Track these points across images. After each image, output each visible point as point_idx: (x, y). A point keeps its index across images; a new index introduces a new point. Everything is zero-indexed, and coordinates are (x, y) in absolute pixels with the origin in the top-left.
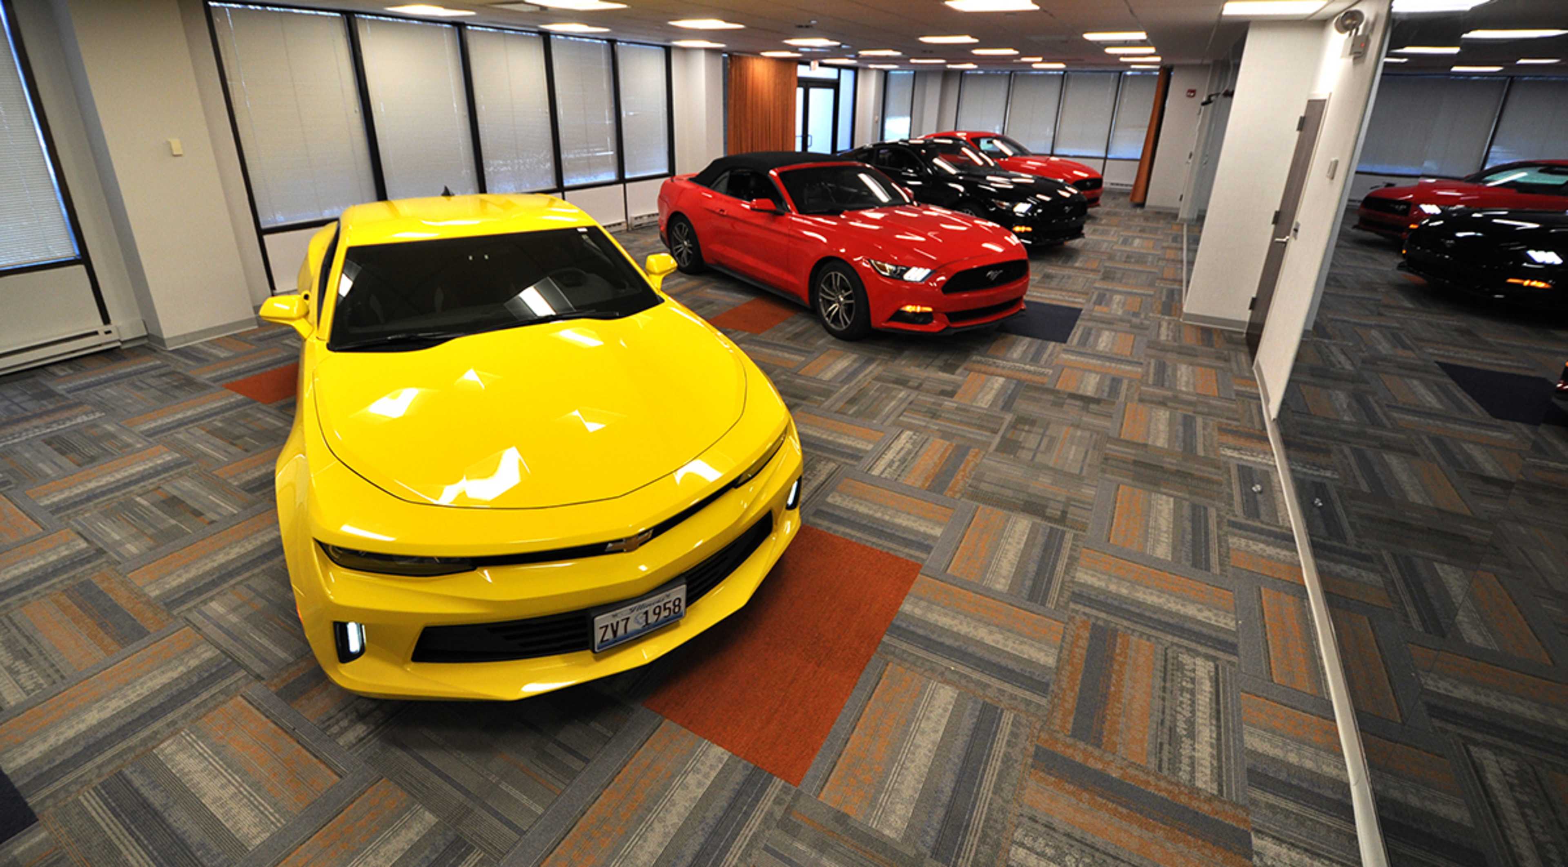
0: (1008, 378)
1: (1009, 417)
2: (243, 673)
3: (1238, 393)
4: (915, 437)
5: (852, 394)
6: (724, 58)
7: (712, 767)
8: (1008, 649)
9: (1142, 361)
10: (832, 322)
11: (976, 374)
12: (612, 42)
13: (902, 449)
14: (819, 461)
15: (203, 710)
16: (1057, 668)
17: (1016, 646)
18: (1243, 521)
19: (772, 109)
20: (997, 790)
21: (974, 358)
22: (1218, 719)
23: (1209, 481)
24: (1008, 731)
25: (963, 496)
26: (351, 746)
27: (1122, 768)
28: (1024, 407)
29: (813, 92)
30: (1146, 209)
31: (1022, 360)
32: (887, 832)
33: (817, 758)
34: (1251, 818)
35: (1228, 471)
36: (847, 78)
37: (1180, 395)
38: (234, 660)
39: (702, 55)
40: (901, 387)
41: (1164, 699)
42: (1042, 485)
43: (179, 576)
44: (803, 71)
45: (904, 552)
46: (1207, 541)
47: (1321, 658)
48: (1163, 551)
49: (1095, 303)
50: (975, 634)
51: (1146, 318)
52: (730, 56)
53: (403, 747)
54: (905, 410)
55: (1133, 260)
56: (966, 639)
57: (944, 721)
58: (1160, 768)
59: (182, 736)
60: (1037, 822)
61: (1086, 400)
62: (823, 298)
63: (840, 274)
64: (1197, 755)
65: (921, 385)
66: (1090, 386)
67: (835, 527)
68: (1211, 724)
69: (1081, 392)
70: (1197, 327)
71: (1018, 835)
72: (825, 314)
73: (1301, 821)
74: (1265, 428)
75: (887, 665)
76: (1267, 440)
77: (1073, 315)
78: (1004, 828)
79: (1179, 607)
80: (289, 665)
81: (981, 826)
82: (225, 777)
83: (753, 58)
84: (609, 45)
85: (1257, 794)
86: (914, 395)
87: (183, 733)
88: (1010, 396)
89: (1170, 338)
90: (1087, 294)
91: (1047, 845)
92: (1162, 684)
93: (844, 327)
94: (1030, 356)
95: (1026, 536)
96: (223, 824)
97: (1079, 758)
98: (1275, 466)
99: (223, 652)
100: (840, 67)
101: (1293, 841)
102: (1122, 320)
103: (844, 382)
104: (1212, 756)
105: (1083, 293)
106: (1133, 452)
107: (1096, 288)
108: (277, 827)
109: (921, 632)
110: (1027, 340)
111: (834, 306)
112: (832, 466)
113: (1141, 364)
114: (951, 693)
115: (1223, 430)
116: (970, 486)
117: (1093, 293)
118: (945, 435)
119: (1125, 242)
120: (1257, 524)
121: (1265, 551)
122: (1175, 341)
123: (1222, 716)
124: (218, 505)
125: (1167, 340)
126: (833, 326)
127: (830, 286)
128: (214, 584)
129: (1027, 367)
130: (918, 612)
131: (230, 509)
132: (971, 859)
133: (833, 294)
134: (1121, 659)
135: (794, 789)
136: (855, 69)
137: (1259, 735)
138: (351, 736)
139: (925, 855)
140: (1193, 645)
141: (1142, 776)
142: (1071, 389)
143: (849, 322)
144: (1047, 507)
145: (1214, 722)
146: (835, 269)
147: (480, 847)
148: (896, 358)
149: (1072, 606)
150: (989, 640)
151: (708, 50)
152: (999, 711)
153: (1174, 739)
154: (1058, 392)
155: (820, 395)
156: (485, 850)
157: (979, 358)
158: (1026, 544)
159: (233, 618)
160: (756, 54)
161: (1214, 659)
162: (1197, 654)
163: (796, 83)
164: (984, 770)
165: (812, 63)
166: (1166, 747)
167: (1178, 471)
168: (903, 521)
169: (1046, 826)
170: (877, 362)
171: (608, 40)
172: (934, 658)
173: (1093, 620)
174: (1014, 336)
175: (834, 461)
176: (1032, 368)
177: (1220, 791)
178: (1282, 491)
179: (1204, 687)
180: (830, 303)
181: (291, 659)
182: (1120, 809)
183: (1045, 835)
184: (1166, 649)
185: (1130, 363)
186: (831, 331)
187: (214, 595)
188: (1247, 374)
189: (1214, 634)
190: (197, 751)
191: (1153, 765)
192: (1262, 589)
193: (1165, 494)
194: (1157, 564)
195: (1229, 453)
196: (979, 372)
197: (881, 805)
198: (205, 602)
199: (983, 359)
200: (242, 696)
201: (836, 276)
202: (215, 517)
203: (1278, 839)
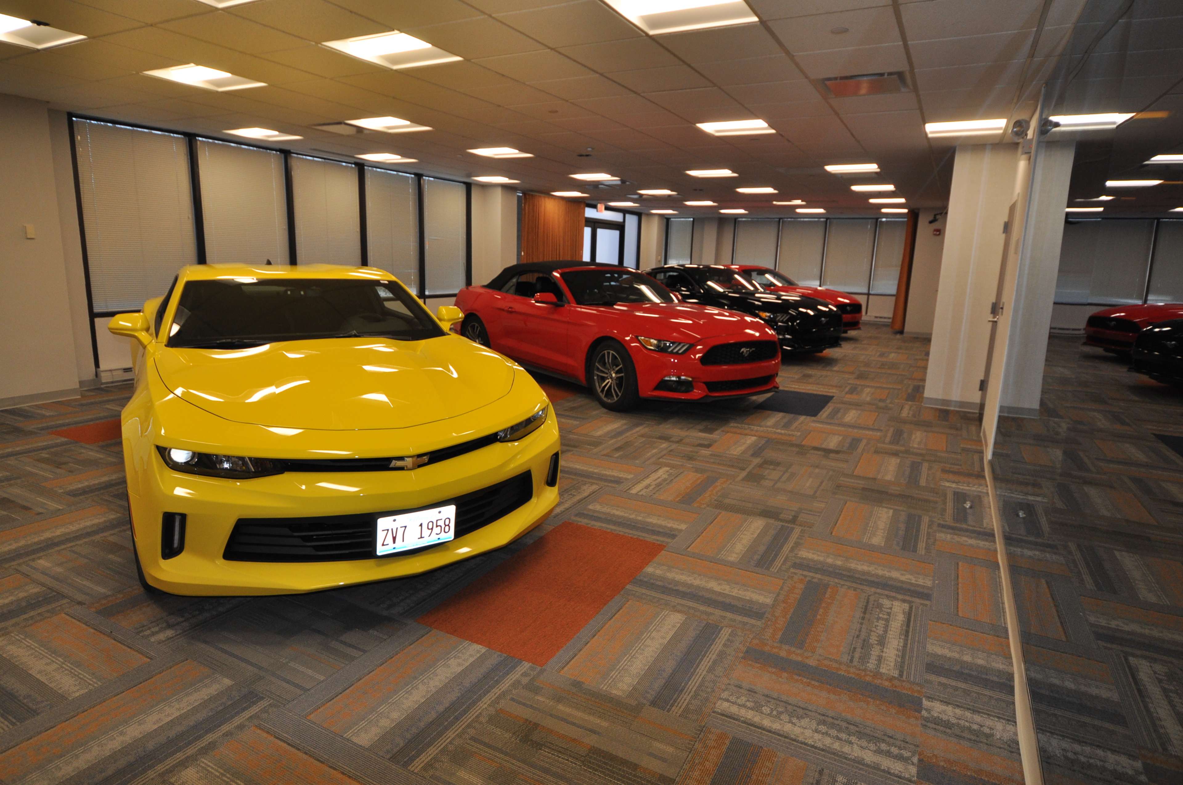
0: (760, 437)
1: (757, 461)
2: (65, 601)
3: (964, 449)
4: (671, 471)
5: (619, 445)
6: (518, 196)
7: (471, 656)
8: (734, 594)
9: (882, 428)
10: (606, 396)
11: (731, 434)
12: (419, 176)
13: (659, 478)
14: (585, 484)
15: (30, 622)
16: (773, 605)
17: (740, 592)
18: (952, 524)
19: (562, 242)
20: (711, 670)
21: (732, 425)
22: (907, 635)
23: (926, 501)
24: (725, 638)
25: (708, 506)
26: (160, 642)
27: (818, 660)
28: (770, 454)
29: (600, 232)
30: (905, 335)
31: (775, 426)
32: (614, 692)
33: (561, 652)
34: (924, 690)
35: (945, 495)
36: (631, 222)
37: (911, 450)
38: (58, 593)
39: (499, 191)
40: (664, 441)
41: (862, 624)
42: (779, 501)
43: (10, 545)
44: (590, 213)
45: (651, 538)
46: (917, 536)
47: (1003, 603)
48: (878, 540)
49: (846, 393)
50: (707, 585)
51: (891, 403)
52: (524, 193)
53: (206, 642)
54: (665, 455)
55: (886, 367)
56: (698, 587)
57: (671, 633)
58: (851, 661)
59: (12, 636)
60: (741, 688)
61: (827, 452)
62: (598, 375)
63: (611, 352)
64: (884, 655)
65: (681, 440)
66: (833, 443)
67: (593, 523)
68: (900, 638)
69: (823, 446)
70: (936, 409)
71: (725, 695)
72: (599, 390)
73: (967, 692)
74: (983, 470)
75: (628, 601)
76: (984, 477)
77: (825, 400)
78: (713, 691)
79: (886, 572)
80: (108, 596)
81: (694, 690)
82: (49, 658)
83: (544, 197)
84: (417, 178)
85: (933, 678)
86: (674, 446)
87: (12, 635)
88: (760, 448)
89: (910, 415)
90: (840, 387)
91: (748, 701)
92: (862, 615)
93: (616, 399)
94: (782, 424)
95: (759, 531)
96: (47, 685)
97: (783, 654)
98: (988, 493)
99: (49, 588)
100: (624, 211)
101: (958, 704)
102: (869, 403)
103: (612, 437)
104: (897, 656)
105: (836, 386)
106: (863, 482)
107: (850, 384)
108: (94, 686)
109: (660, 583)
110: (781, 415)
111: (607, 381)
112: (595, 487)
113: (882, 430)
114: (680, 617)
115: (944, 471)
116: (715, 500)
117: (846, 387)
118: (697, 470)
119: (882, 355)
120: (964, 526)
121: (967, 541)
122: (915, 417)
123: (910, 634)
124: (45, 504)
125: (908, 417)
126: (605, 399)
127: (604, 364)
128: (42, 549)
129: (779, 431)
130: (658, 572)
131: (55, 506)
132: (683, 707)
133: (606, 371)
134: (829, 601)
135: (539, 668)
136: (639, 214)
137: (940, 645)
138: (162, 636)
139: (644, 705)
140: (893, 594)
141: (835, 665)
142: (816, 444)
143: (620, 394)
144: (781, 513)
145: (903, 637)
146: (609, 347)
147: (268, 696)
148: (660, 424)
149: (792, 570)
150: (717, 588)
151: (504, 186)
152: (719, 628)
153: (866, 645)
154: (803, 446)
155: (588, 445)
156: (273, 699)
157: (735, 425)
158: (758, 535)
159: (59, 570)
160: (547, 193)
161: (909, 602)
162: (895, 599)
163: (584, 221)
164: (702, 659)
165: (599, 206)
166: (859, 650)
167: (900, 494)
168: (653, 520)
169: (749, 691)
170: (645, 426)
171: (416, 174)
172: (668, 598)
173: (808, 579)
174: (770, 412)
175: (597, 484)
176: (783, 432)
177: (901, 675)
178: (990, 508)
179: (897, 618)
180: (603, 379)
181: (110, 593)
182: (813, 682)
183: (748, 696)
184: (869, 596)
185: (873, 430)
186: (604, 405)
187: (41, 556)
188: (975, 438)
189: (912, 588)
190: (25, 644)
191: (845, 658)
192: (960, 564)
193: (886, 508)
194: (872, 548)
195: (947, 484)
196: (735, 433)
197: (612, 677)
198: (33, 560)
199: (739, 425)
200: (65, 613)
201: (609, 353)
202: (41, 510)
203: (945, 702)
